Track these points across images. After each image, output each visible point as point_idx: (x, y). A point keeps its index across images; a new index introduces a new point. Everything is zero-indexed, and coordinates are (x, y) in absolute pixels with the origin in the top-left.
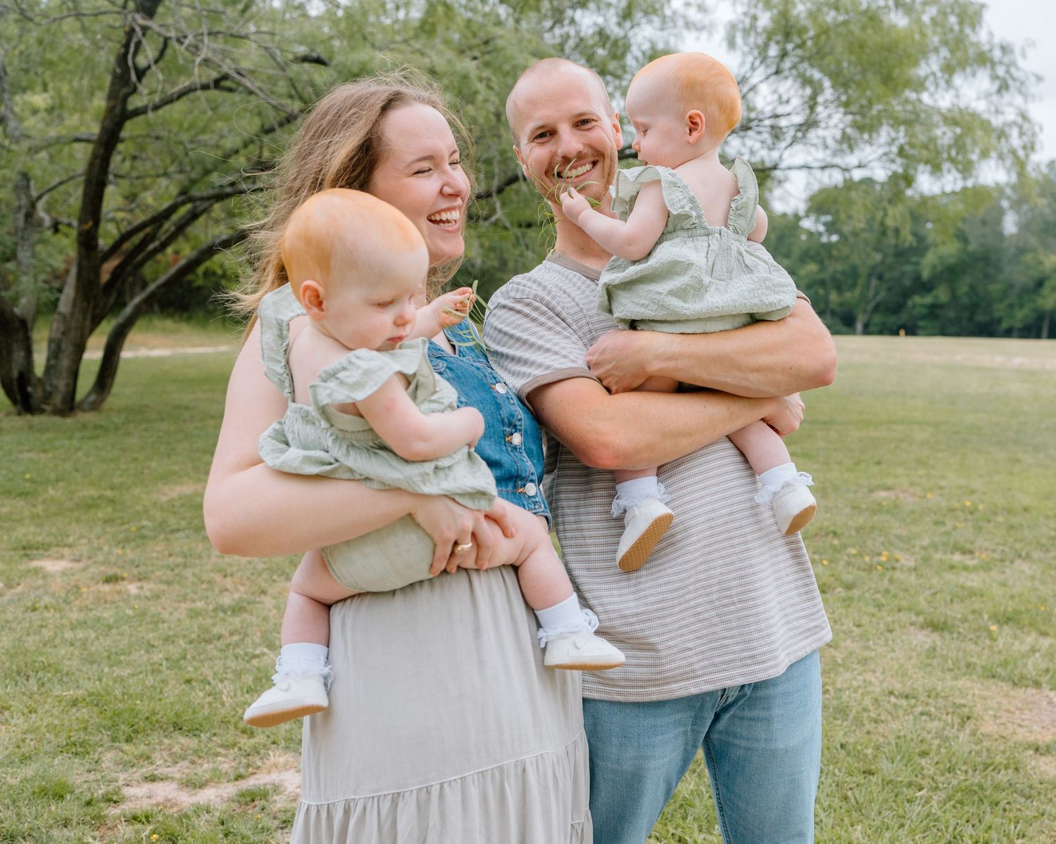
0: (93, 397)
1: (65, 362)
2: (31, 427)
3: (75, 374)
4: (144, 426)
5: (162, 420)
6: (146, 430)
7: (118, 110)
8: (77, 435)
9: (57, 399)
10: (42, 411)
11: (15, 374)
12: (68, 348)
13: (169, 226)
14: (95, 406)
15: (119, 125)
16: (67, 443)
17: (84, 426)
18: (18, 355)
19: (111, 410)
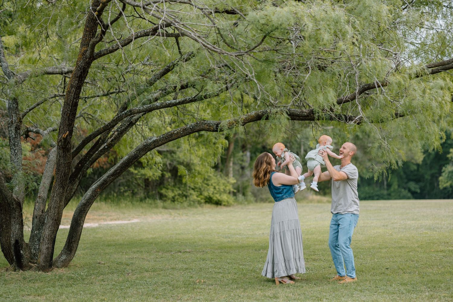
0: (64, 257)
1: (46, 232)
2: (24, 279)
3: (53, 241)
4: (101, 277)
5: (113, 273)
6: (103, 280)
7: (88, 53)
8: (57, 283)
9: (41, 259)
10: (31, 267)
11: (13, 242)
12: (49, 222)
13: (114, 131)
14: (66, 264)
15: (88, 64)
16: (52, 289)
17: (61, 278)
18: (15, 228)
19: (75, 266)
